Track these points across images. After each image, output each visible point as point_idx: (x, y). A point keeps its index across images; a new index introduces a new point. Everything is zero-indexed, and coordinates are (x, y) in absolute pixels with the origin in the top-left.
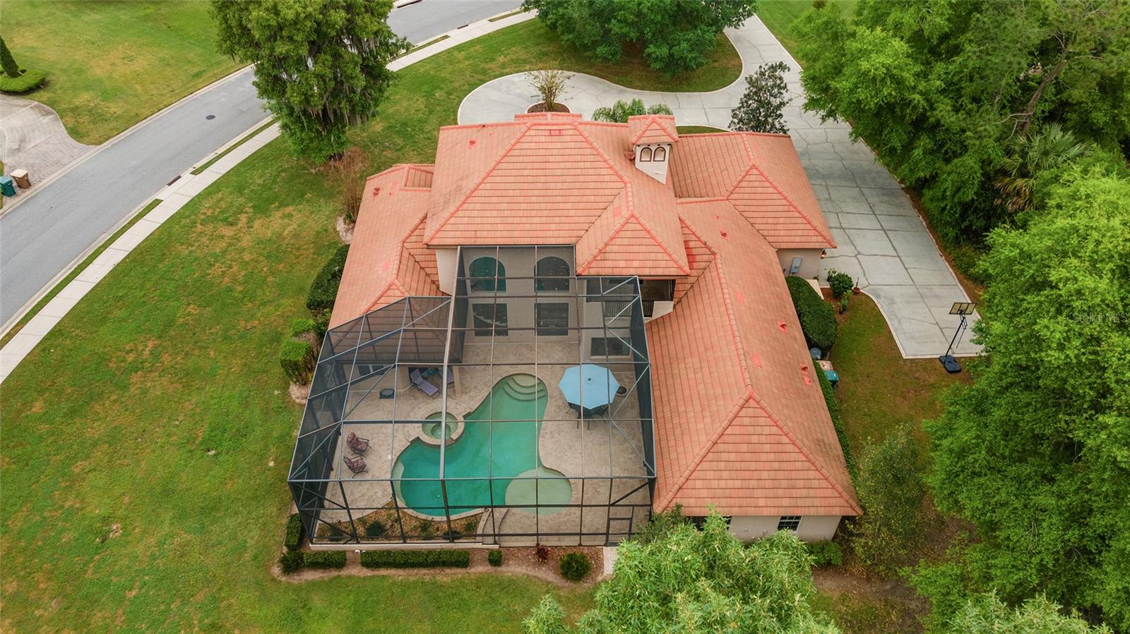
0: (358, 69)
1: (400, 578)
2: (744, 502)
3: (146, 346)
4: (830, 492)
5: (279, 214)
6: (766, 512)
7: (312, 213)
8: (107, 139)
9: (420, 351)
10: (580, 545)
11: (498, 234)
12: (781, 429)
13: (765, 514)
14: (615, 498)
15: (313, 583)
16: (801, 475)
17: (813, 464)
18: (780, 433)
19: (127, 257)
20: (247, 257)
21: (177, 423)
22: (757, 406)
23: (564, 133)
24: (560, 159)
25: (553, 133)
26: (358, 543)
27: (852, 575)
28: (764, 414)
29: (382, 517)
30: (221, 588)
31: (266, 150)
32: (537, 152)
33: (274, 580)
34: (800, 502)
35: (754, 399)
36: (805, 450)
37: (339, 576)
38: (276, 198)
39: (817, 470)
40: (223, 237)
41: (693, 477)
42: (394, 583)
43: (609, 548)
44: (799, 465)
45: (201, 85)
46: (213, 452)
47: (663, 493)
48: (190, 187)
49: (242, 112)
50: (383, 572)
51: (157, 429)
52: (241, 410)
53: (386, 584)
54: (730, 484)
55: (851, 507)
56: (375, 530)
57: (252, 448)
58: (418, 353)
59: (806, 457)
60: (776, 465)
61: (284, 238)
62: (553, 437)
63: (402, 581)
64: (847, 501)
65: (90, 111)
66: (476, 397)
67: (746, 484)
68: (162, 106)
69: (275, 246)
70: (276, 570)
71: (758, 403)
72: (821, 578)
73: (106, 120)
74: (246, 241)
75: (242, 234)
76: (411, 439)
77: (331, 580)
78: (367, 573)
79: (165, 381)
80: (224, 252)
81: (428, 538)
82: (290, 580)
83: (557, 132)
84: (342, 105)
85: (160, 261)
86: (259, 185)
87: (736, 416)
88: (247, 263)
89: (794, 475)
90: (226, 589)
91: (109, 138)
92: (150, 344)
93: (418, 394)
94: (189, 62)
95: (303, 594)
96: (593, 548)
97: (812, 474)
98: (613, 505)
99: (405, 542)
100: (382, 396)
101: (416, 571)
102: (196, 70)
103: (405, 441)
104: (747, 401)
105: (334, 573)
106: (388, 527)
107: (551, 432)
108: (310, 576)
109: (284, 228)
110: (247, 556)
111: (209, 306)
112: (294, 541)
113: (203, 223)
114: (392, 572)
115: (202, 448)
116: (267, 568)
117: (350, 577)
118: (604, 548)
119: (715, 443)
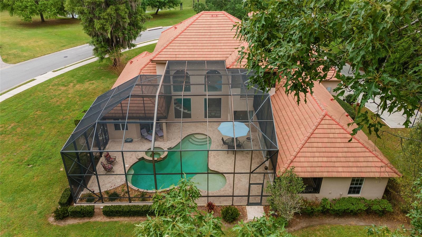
0: (127, 15)
1: (126, 222)
2: (330, 169)
3: (10, 125)
4: (381, 164)
5: (89, 83)
6: (344, 175)
7: (103, 82)
8: (19, 63)
9: (146, 113)
10: (232, 205)
11: (187, 56)
12: (345, 130)
13: (343, 176)
14: (253, 169)
15: (73, 226)
16: (361, 154)
17: (367, 148)
18: (345, 132)
19: (13, 96)
20: (70, 96)
21: (15, 154)
22: (330, 119)
23: (218, 16)
24: (217, 26)
25: (213, 16)
26: (103, 203)
27: (398, 220)
28: (335, 123)
29: (119, 191)
30: (15, 229)
31: (87, 65)
32: (206, 23)
33: (49, 224)
34: (363, 170)
35: (328, 115)
36: (361, 141)
37: (89, 222)
38: (88, 78)
39: (370, 152)
40: (60, 90)
41: (298, 156)
42: (122, 225)
43: (250, 207)
44: (359, 149)
45: (64, 49)
46: (31, 166)
47: (281, 165)
48: (50, 75)
49: (79, 56)
50: (116, 219)
51: (4, 157)
52: (51, 148)
53: (117, 225)
54: (320, 159)
55: (395, 172)
56: (113, 196)
57: (52, 163)
58: (145, 113)
59: (363, 145)
60: (346, 150)
61: (89, 90)
62: (215, 157)
63: (126, 224)
64: (391, 169)
65: (14, 55)
66: (174, 142)
67: (329, 159)
68: (46, 54)
69: (84, 92)
70: (52, 219)
71: (331, 117)
72: (380, 222)
73: (20, 57)
74: (71, 91)
75: (69, 89)
76: (139, 158)
77: (83, 224)
78: (107, 220)
79: (15, 138)
80: (59, 95)
81: (144, 200)
82: (58, 224)
83: (216, 16)
84: (119, 34)
85: (29, 97)
86: (81, 75)
87: (319, 124)
88: (70, 98)
89: (357, 155)
90: (18, 229)
91: (20, 62)
92: (13, 125)
93: (145, 141)
94: (61, 43)
95: (65, 231)
96: (240, 207)
97: (368, 154)
98: (252, 173)
99: (130, 202)
100: (126, 141)
101: (135, 218)
102: (63, 45)
103: (136, 159)
104: (324, 116)
105: (86, 220)
106: (121, 195)
107: (214, 155)
108: (71, 222)
109: (90, 87)
110: (36, 213)
111: (47, 112)
112: (65, 201)
113: (53, 86)
114: (121, 219)
115: (26, 164)
116: (46, 218)
117: (95, 222)
118: (247, 206)
119: (309, 138)
